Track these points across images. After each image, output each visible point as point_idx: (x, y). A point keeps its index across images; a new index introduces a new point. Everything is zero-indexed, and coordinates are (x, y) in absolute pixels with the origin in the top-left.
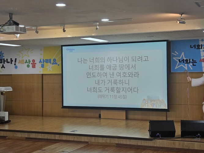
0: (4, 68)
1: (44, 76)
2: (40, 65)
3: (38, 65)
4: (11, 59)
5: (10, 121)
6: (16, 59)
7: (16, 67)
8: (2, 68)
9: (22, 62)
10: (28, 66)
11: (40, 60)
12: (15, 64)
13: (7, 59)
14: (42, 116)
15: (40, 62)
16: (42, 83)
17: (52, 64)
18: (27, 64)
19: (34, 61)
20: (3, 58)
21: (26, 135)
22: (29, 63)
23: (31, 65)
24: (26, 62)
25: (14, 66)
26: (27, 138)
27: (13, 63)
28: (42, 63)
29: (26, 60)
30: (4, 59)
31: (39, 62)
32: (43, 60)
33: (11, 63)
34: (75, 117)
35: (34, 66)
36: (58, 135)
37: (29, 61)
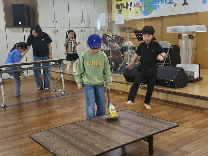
0: (187, 4)
5: (202, 78)
7: (205, 2)
8: (183, 5)
25: (202, 0)
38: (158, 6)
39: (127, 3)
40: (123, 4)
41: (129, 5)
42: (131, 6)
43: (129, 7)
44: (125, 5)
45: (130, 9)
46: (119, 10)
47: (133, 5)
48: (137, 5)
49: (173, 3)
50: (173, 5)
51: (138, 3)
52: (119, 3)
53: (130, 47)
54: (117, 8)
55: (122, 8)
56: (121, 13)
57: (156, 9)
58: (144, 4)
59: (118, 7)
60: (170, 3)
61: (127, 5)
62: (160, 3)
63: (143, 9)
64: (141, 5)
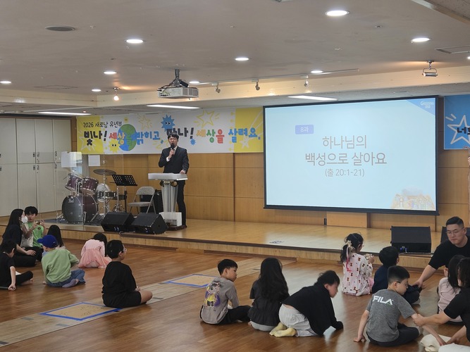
1: (237, 157)
2: (230, 138)
3: (227, 139)
4: (185, 129)
6: (192, 129)
7: (193, 142)
9: (201, 134)
10: (212, 140)
11: (231, 130)
12: (191, 137)
13: (179, 130)
14: (234, 221)
15: (231, 133)
16: (234, 168)
17: (249, 136)
18: (209, 137)
19: (220, 131)
20: (173, 127)
21: (205, 247)
22: (213, 136)
23: (216, 139)
24: (209, 134)
25: (191, 140)
26: (206, 251)
27: (189, 135)
28: (234, 136)
29: (209, 131)
30: (174, 129)
31: (229, 134)
32: (235, 129)
33: (186, 136)
34: (285, 223)
35: (220, 141)
36: (252, 247)
37: (214, 133)
38: (142, 140)
39: (100, 132)
40: (94, 132)
41: (104, 134)
42: (105, 136)
43: (103, 137)
44: (97, 134)
45: (105, 139)
46: (88, 139)
47: (108, 135)
48: (114, 136)
49: (159, 139)
50: (159, 141)
51: (115, 134)
52: (89, 130)
53: (107, 193)
54: (85, 137)
55: (92, 138)
56: (91, 144)
57: (138, 144)
58: (124, 135)
59: (86, 134)
60: (155, 139)
61: (101, 134)
62: (144, 137)
63: (122, 142)
64: (120, 136)
